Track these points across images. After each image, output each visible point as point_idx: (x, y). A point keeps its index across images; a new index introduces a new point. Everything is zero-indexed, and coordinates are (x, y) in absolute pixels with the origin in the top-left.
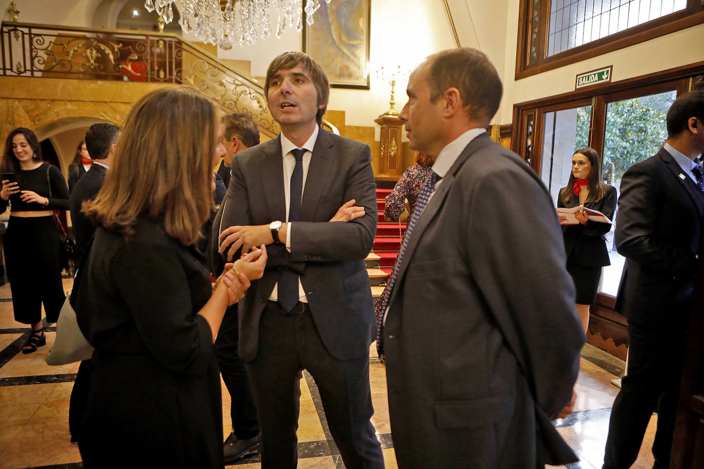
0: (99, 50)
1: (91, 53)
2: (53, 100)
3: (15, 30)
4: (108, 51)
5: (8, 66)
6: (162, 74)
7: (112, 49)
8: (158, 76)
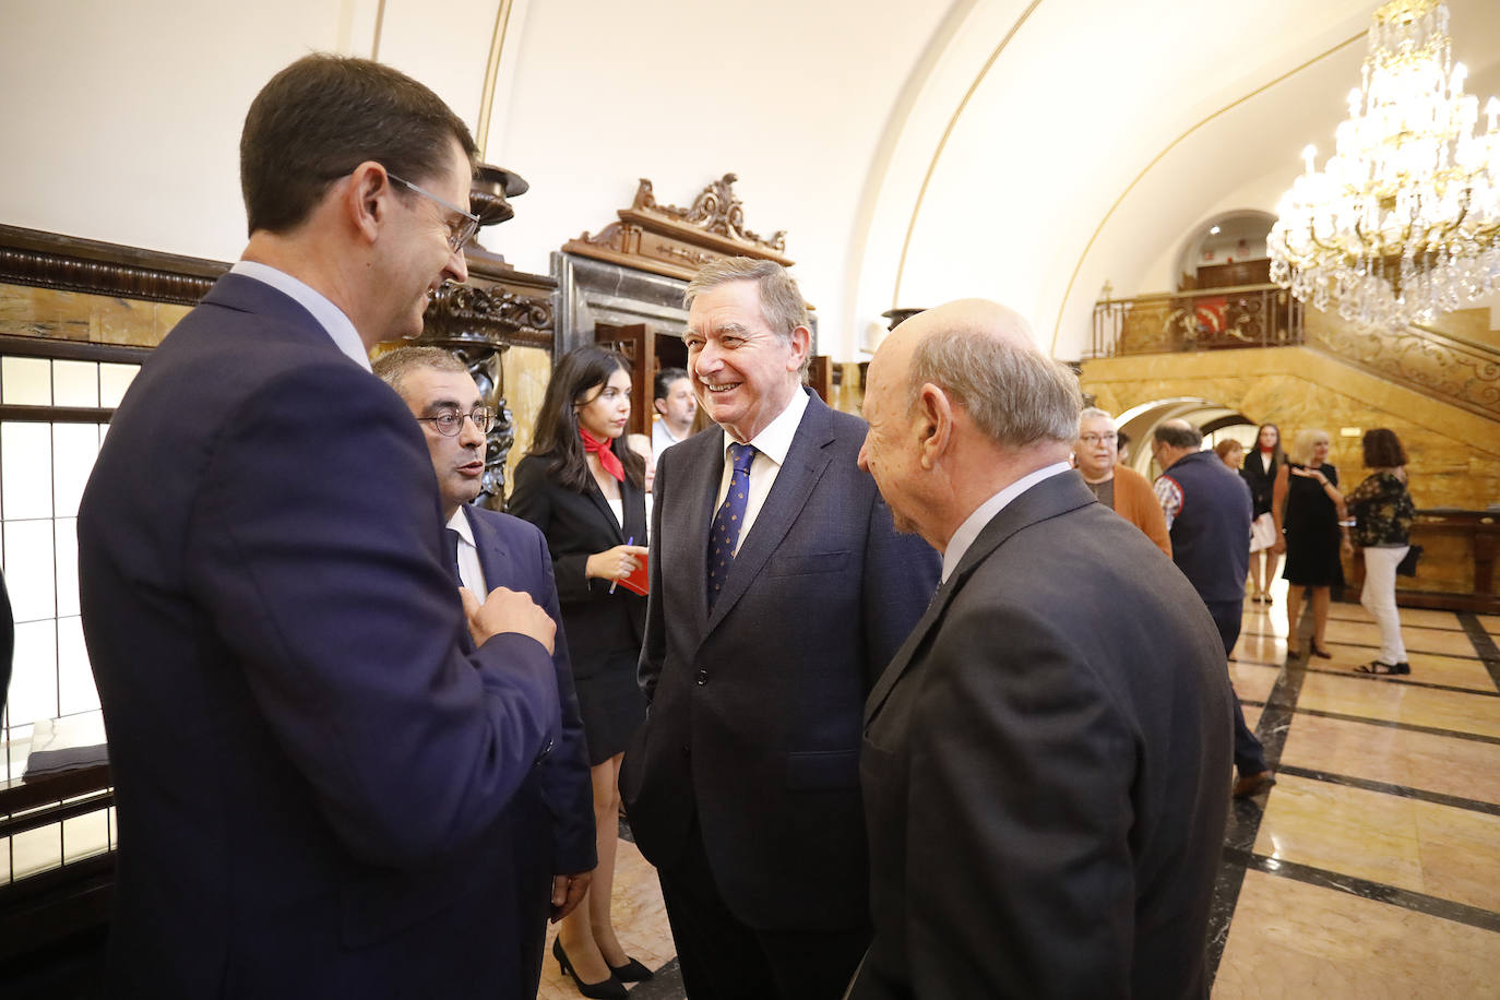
0: (1201, 317)
1: (1190, 322)
2: (1144, 381)
3: (1108, 308)
4: (1211, 316)
5: (1098, 347)
6: (1282, 336)
7: (1216, 313)
8: (1277, 337)
